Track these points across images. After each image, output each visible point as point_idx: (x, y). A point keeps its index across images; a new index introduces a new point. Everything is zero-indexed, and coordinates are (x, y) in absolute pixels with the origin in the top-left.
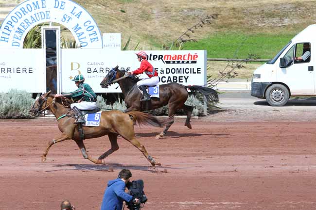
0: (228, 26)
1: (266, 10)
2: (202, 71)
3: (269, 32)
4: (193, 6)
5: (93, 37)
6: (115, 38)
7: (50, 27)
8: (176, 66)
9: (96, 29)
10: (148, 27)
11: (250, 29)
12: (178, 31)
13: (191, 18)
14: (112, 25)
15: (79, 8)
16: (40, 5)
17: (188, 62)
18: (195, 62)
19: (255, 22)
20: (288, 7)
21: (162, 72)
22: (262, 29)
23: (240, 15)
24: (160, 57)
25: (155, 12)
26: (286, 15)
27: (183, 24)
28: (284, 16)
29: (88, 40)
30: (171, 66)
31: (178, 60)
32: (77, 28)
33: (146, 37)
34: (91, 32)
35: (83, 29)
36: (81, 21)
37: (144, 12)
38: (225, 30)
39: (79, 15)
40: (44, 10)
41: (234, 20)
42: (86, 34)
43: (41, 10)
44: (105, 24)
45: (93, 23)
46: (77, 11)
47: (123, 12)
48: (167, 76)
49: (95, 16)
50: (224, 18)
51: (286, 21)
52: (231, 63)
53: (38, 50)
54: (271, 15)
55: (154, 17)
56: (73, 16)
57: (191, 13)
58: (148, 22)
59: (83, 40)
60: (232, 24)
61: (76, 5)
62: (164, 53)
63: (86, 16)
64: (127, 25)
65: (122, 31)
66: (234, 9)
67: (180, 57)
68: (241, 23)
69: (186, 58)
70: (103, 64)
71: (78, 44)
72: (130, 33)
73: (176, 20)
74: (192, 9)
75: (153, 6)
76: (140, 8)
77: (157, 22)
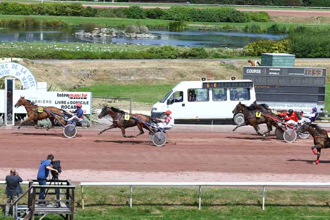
0: (102, 80)
1: (122, 72)
2: (89, 103)
3: (123, 83)
4: (83, 69)
5: (32, 84)
6: (44, 85)
7: (10, 78)
8: (76, 100)
9: (34, 80)
10: (60, 79)
11: (113, 82)
12: (75, 81)
13: (82, 75)
14: (41, 78)
15: (25, 69)
16: (5, 67)
17: (82, 98)
18: (85, 98)
19: (116, 78)
20: (134, 70)
21: (68, 103)
22: (119, 81)
23: (108, 74)
24: (68, 95)
25: (63, 71)
26: (132, 75)
27: (78, 78)
28: (131, 75)
29: (29, 85)
30: (73, 100)
31: (77, 97)
32: (24, 79)
33: (59, 85)
34: (31, 81)
35: (27, 80)
36: (26, 76)
37: (57, 71)
38: (100, 82)
39: (25, 73)
40: (7, 69)
41: (105, 77)
42: (29, 82)
43: (5, 69)
44: (38, 77)
45: (32, 77)
46: (24, 70)
47: (46, 71)
48: (71, 105)
49: (33, 73)
50: (99, 75)
51: (132, 78)
52: (105, 99)
53: (3, 90)
54: (125, 75)
55: (62, 74)
56: (22, 73)
57: (82, 72)
58: (60, 77)
59: (27, 86)
60: (104, 78)
61: (23, 67)
62: (69, 93)
63: (28, 73)
64: (49, 77)
65: (46, 81)
66: (105, 71)
67: (78, 95)
68: (109, 78)
69: (81, 96)
70: (37, 98)
71: (24, 87)
72: (51, 82)
73: (74, 76)
74: (83, 70)
75: (62, 69)
76: (56, 70)
77: (64, 77)
